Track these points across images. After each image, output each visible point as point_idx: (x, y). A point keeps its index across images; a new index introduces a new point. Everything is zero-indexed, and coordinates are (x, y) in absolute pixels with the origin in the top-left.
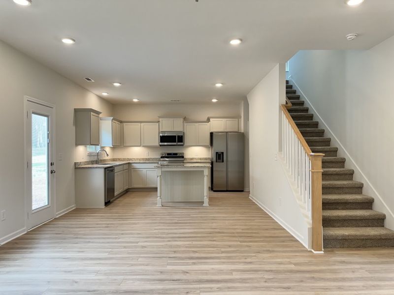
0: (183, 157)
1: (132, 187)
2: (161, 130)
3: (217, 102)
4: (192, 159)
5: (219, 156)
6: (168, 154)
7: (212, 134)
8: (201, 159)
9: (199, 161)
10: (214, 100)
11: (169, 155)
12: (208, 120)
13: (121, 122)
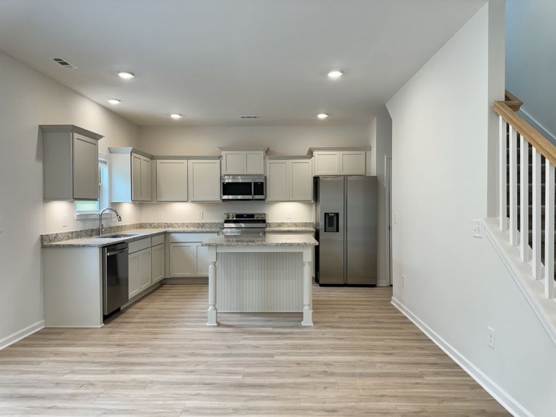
0: (264, 221)
1: (171, 276)
3: (326, 119)
4: (280, 225)
5: (331, 221)
6: (238, 216)
7: (316, 180)
8: (296, 225)
9: (293, 229)
10: (322, 116)
11: (240, 218)
12: (310, 154)
13: (152, 158)
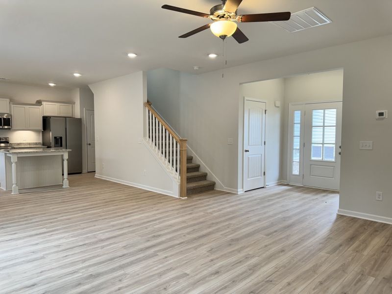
0: (8, 142)
3: (54, 86)
4: (19, 144)
5: (58, 141)
8: (30, 144)
10: (52, 85)
12: (40, 103)
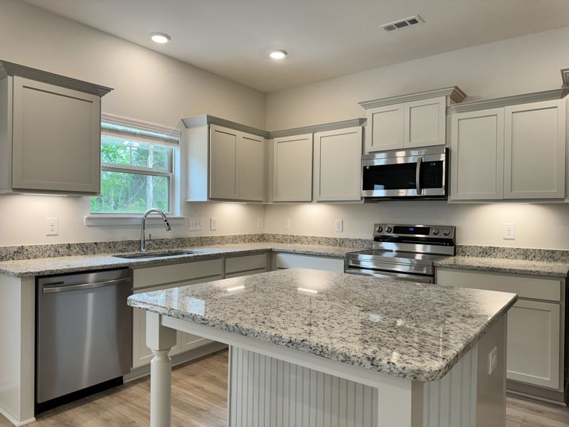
0: (451, 242)
2: (368, 149)
6: (397, 229)
8: (526, 253)
11: (404, 235)
